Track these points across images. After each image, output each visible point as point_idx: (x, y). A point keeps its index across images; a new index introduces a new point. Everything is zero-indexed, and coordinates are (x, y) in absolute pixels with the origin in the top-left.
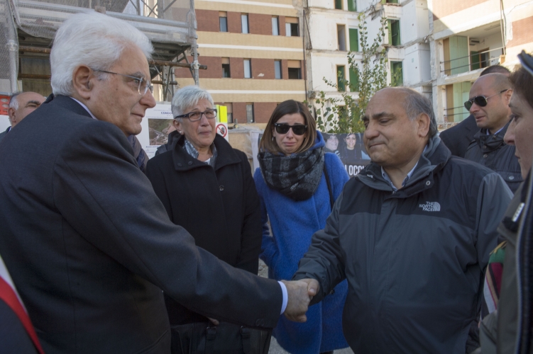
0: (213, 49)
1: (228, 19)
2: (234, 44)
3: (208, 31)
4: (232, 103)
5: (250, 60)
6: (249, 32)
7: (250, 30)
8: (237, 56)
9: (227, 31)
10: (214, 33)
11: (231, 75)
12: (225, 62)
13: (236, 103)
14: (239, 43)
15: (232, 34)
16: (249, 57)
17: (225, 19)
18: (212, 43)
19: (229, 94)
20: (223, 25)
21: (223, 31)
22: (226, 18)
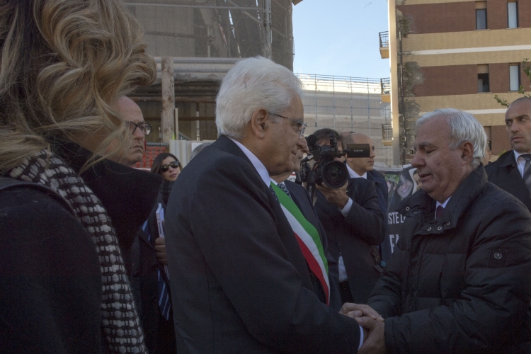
0: (465, 54)
1: (488, 11)
2: (495, 45)
3: (459, 30)
4: (490, 127)
5: (519, 64)
6: (518, 26)
7: (520, 22)
8: (499, 61)
9: (486, 28)
10: (468, 33)
11: (491, 88)
12: (483, 71)
13: (496, 127)
14: (503, 43)
15: (493, 31)
16: (518, 61)
17: (484, 12)
18: (465, 46)
19: (486, 115)
20: (480, 21)
21: (482, 28)
22: (486, 10)
